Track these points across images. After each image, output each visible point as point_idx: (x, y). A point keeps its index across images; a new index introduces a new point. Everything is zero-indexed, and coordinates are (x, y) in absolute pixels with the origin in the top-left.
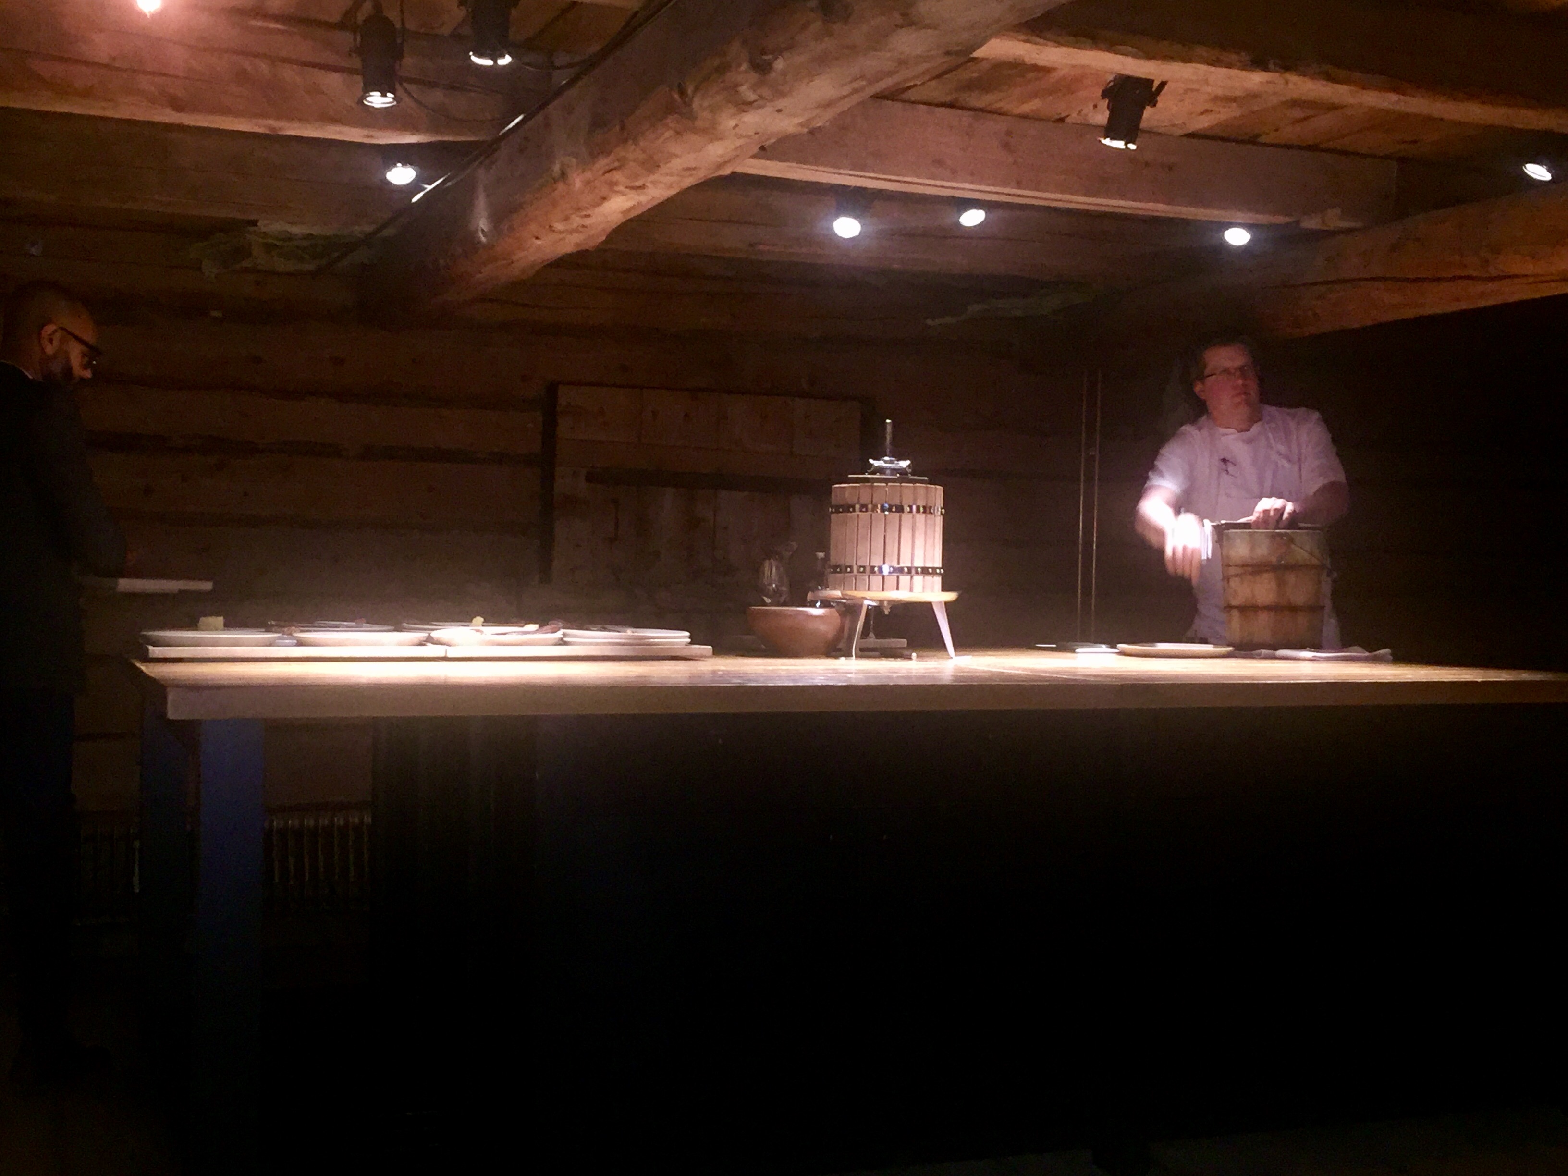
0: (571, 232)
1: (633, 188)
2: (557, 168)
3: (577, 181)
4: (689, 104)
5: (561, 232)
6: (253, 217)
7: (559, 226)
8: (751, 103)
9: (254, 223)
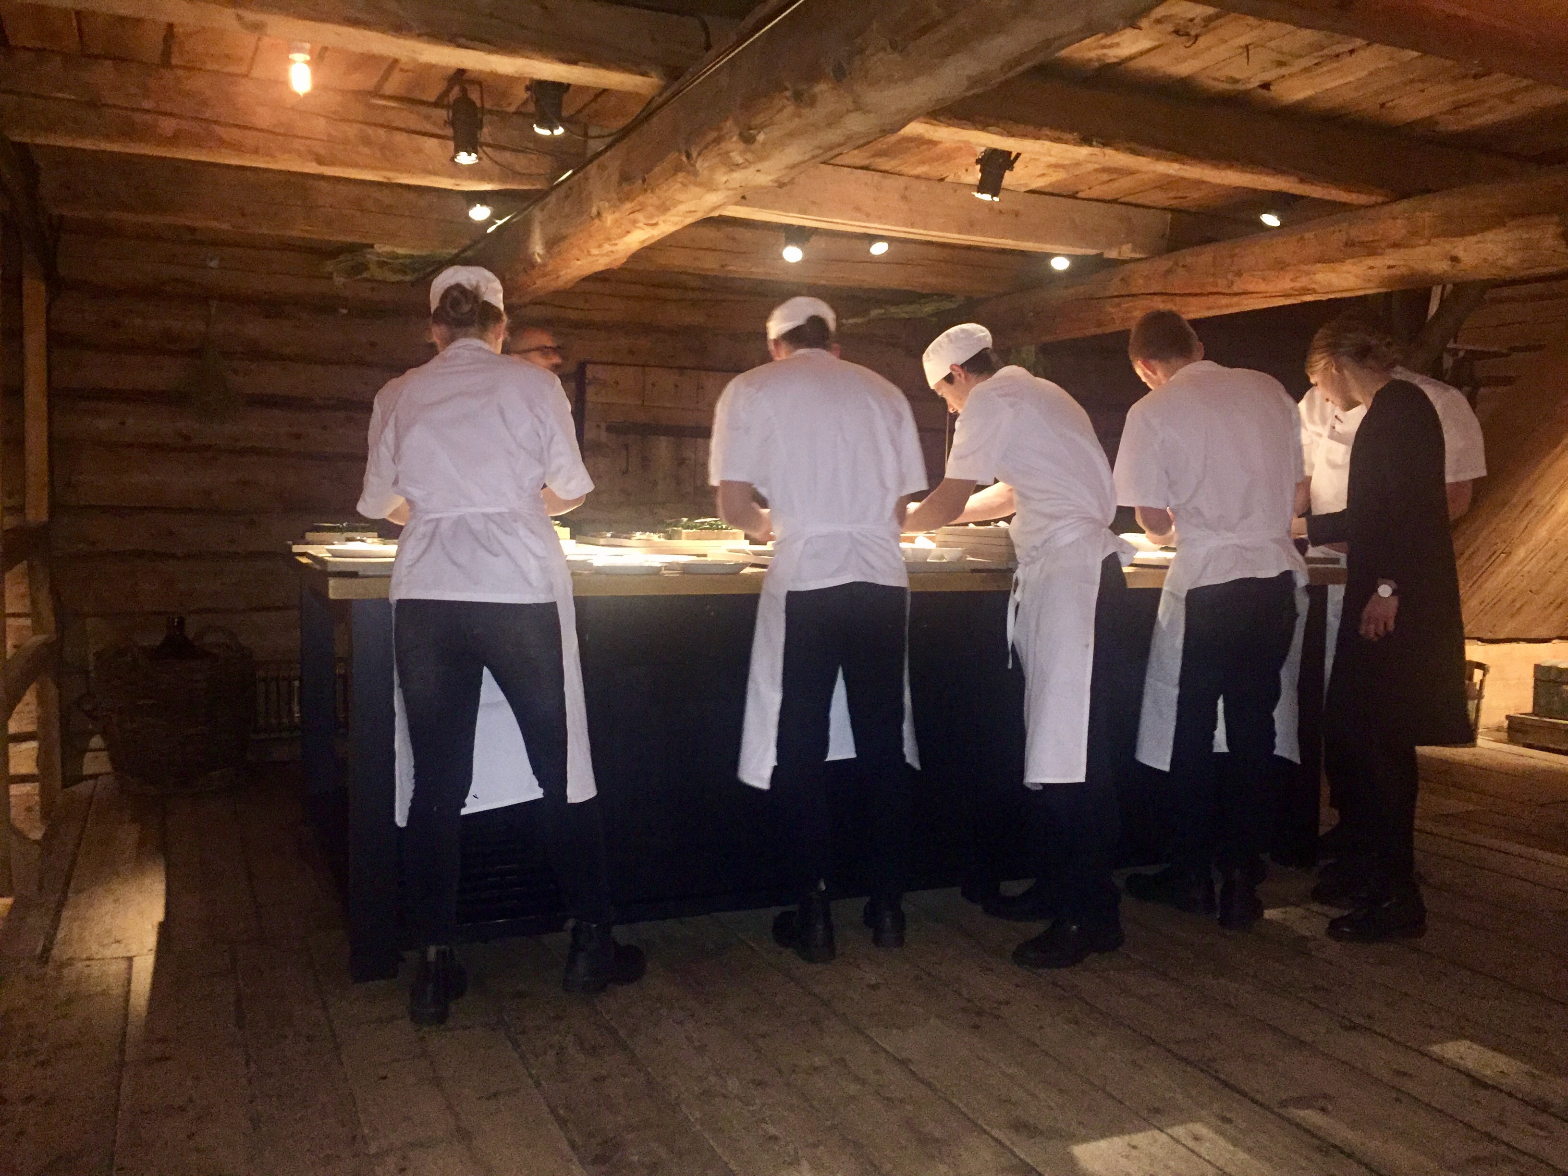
0: (603, 255)
1: (648, 225)
2: (594, 211)
3: (609, 219)
4: (693, 166)
5: (597, 256)
6: (371, 242)
7: (595, 251)
8: (737, 165)
9: (372, 246)
